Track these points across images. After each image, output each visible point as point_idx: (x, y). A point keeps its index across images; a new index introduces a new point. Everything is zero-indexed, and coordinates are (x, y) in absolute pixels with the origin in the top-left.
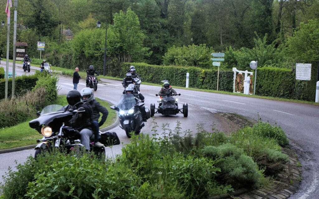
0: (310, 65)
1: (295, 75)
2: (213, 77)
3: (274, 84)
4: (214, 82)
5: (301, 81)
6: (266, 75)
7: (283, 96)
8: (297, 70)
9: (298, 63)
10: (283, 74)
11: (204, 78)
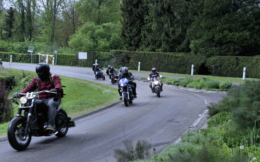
0: (87, 53)
1: (78, 57)
2: (27, 57)
3: (67, 61)
4: (28, 59)
5: (82, 60)
6: (62, 57)
7: (72, 65)
8: (79, 55)
9: (80, 52)
10: (72, 56)
11: (21, 58)
